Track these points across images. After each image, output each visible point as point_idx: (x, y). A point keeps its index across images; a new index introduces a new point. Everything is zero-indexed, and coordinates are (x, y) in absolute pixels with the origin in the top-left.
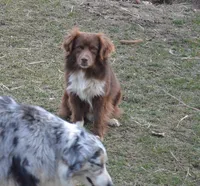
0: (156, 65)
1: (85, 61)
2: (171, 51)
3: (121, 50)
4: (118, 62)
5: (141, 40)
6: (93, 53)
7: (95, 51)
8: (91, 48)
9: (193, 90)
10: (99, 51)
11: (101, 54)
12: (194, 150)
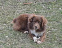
0: (38, 12)
1: (36, 27)
2: (43, 7)
3: (24, 7)
4: (22, 11)
5: (32, 3)
6: (39, 24)
7: (40, 23)
8: (39, 22)
9: (52, 21)
10: (42, 23)
11: (42, 24)
12: (51, 45)
